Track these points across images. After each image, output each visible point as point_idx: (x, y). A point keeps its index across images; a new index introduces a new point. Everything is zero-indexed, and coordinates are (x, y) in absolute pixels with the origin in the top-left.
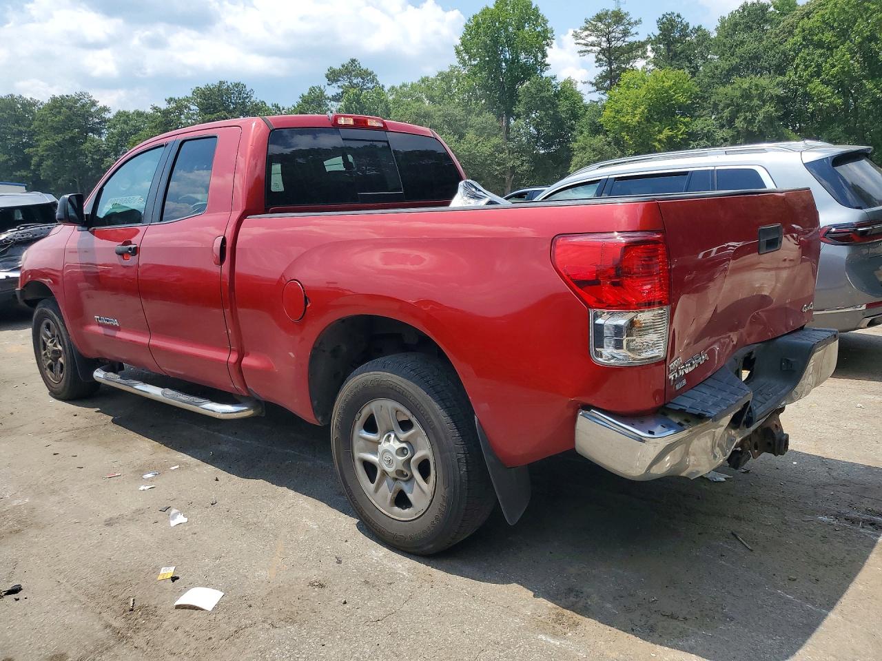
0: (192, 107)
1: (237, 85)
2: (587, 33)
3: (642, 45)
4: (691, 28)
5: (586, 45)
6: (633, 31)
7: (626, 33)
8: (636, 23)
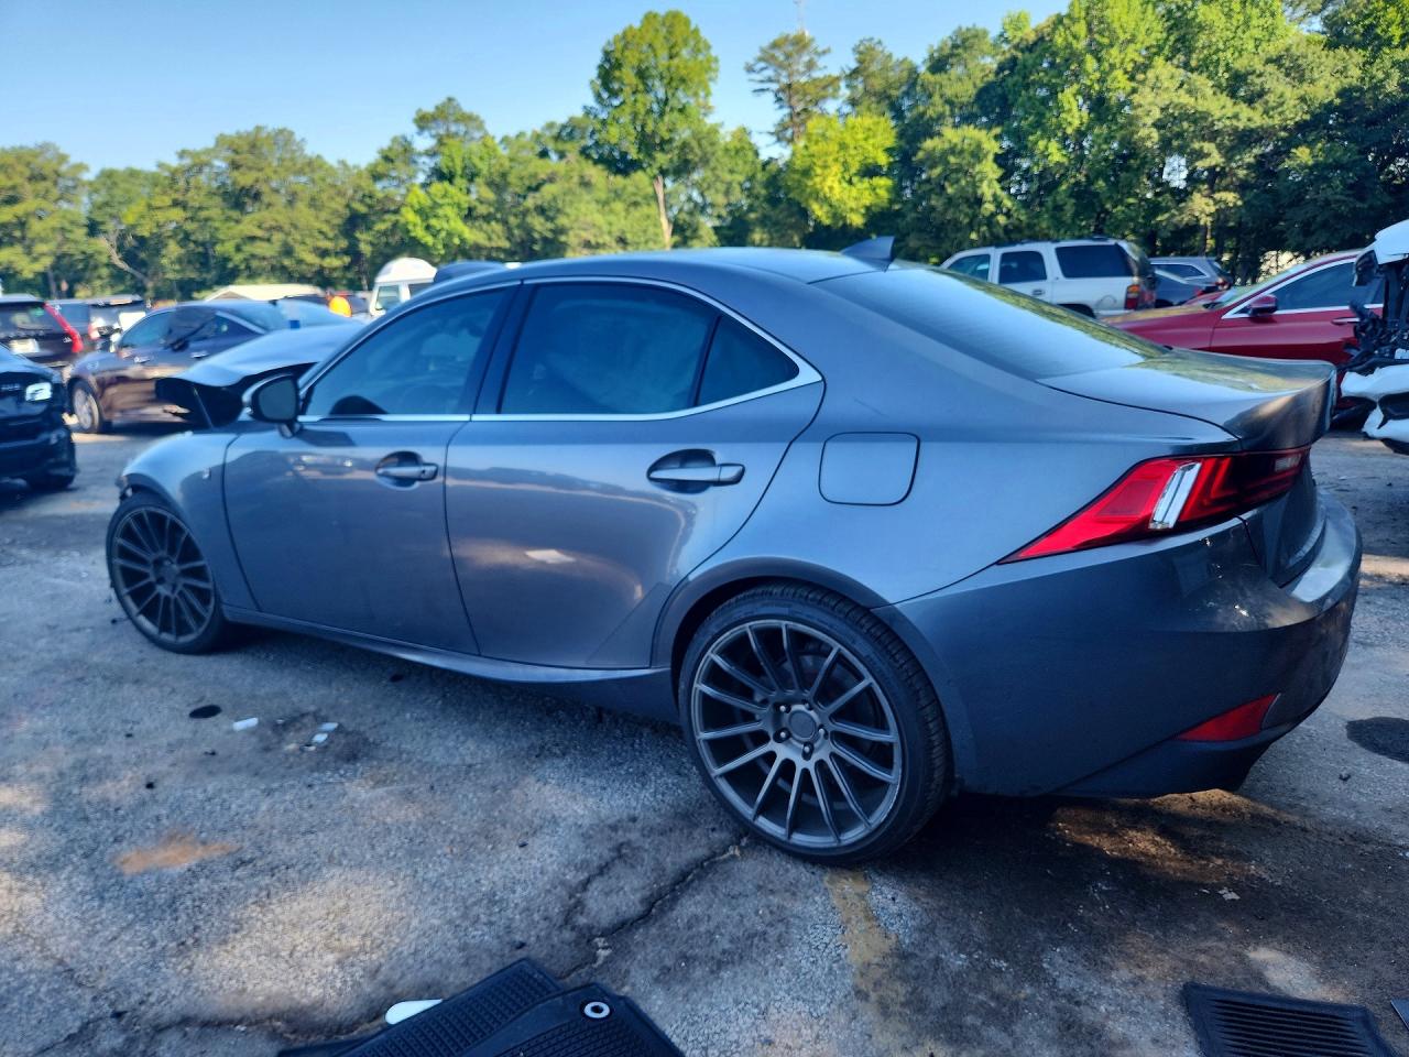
0: (217, 163)
1: (281, 131)
2: (762, 65)
3: (832, 82)
4: (894, 58)
5: (762, 81)
6: (821, 62)
7: (810, 66)
8: (824, 52)
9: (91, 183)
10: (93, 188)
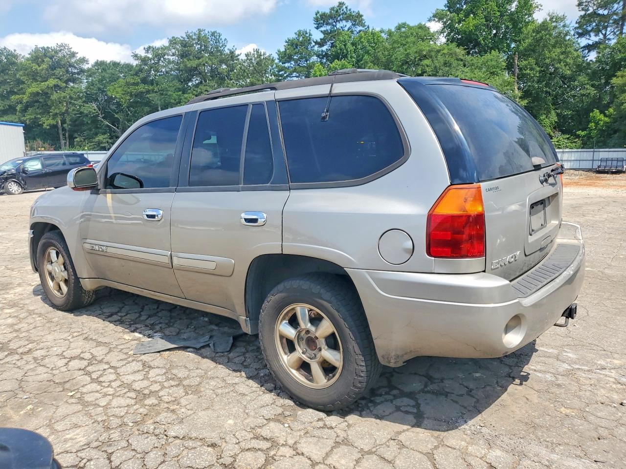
9: (89, 70)
10: (90, 73)
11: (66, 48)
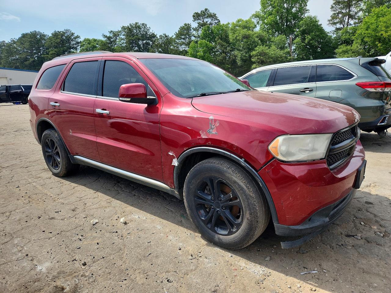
11: (69, 31)
